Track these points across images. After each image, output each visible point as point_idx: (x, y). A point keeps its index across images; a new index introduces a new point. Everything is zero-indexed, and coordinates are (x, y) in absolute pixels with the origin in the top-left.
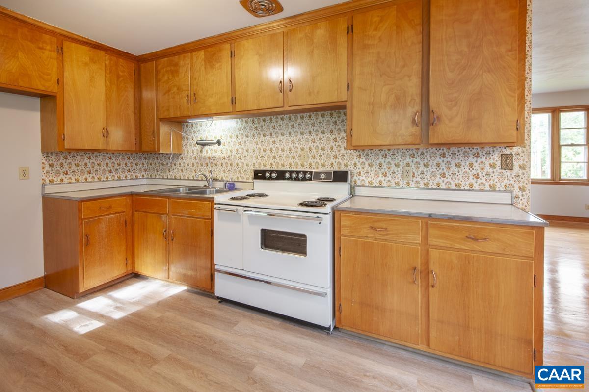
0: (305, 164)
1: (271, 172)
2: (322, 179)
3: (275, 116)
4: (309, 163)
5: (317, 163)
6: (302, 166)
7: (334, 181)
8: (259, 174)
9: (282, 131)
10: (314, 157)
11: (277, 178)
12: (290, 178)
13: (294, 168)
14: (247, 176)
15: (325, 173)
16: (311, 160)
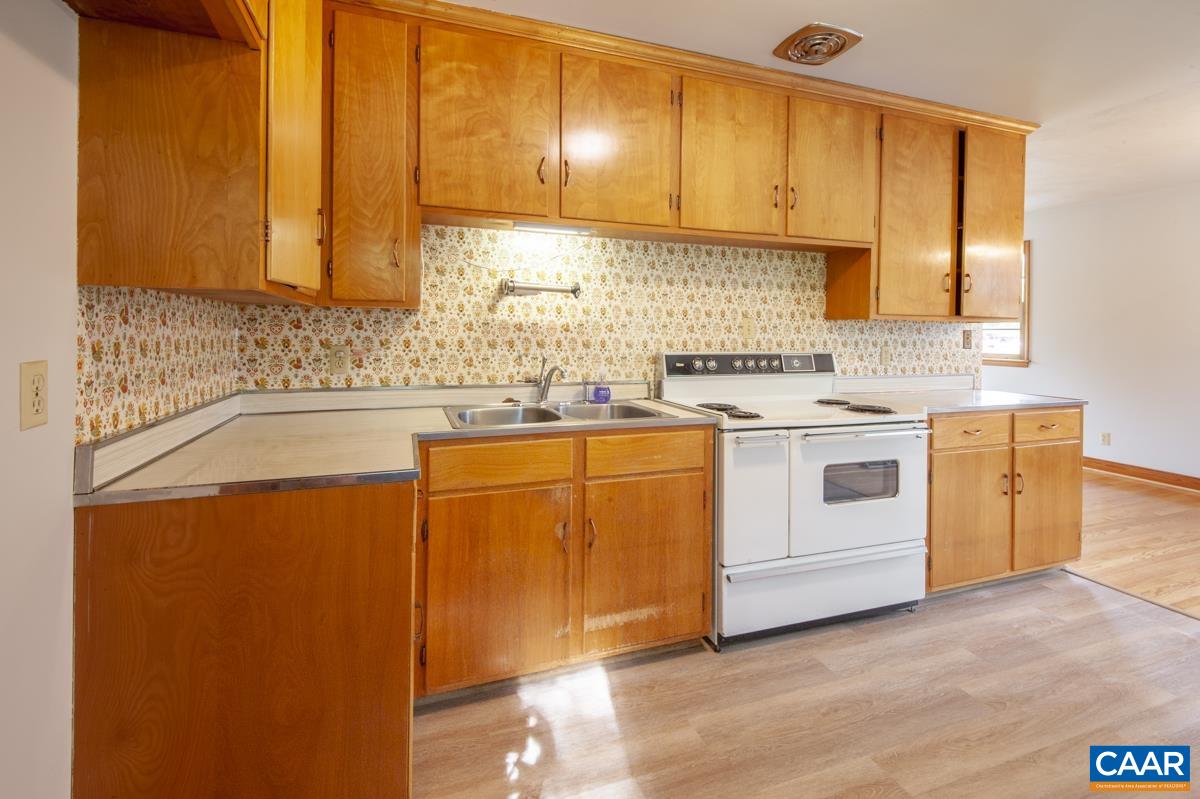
0: (750, 341)
1: (705, 358)
2: (796, 368)
3: (695, 245)
4: (756, 339)
5: (770, 340)
6: (745, 345)
7: (817, 371)
8: (678, 365)
9: (708, 277)
10: (764, 329)
11: (718, 372)
12: (745, 370)
13: (728, 350)
14: (628, 370)
15: (799, 357)
16: (759, 336)
